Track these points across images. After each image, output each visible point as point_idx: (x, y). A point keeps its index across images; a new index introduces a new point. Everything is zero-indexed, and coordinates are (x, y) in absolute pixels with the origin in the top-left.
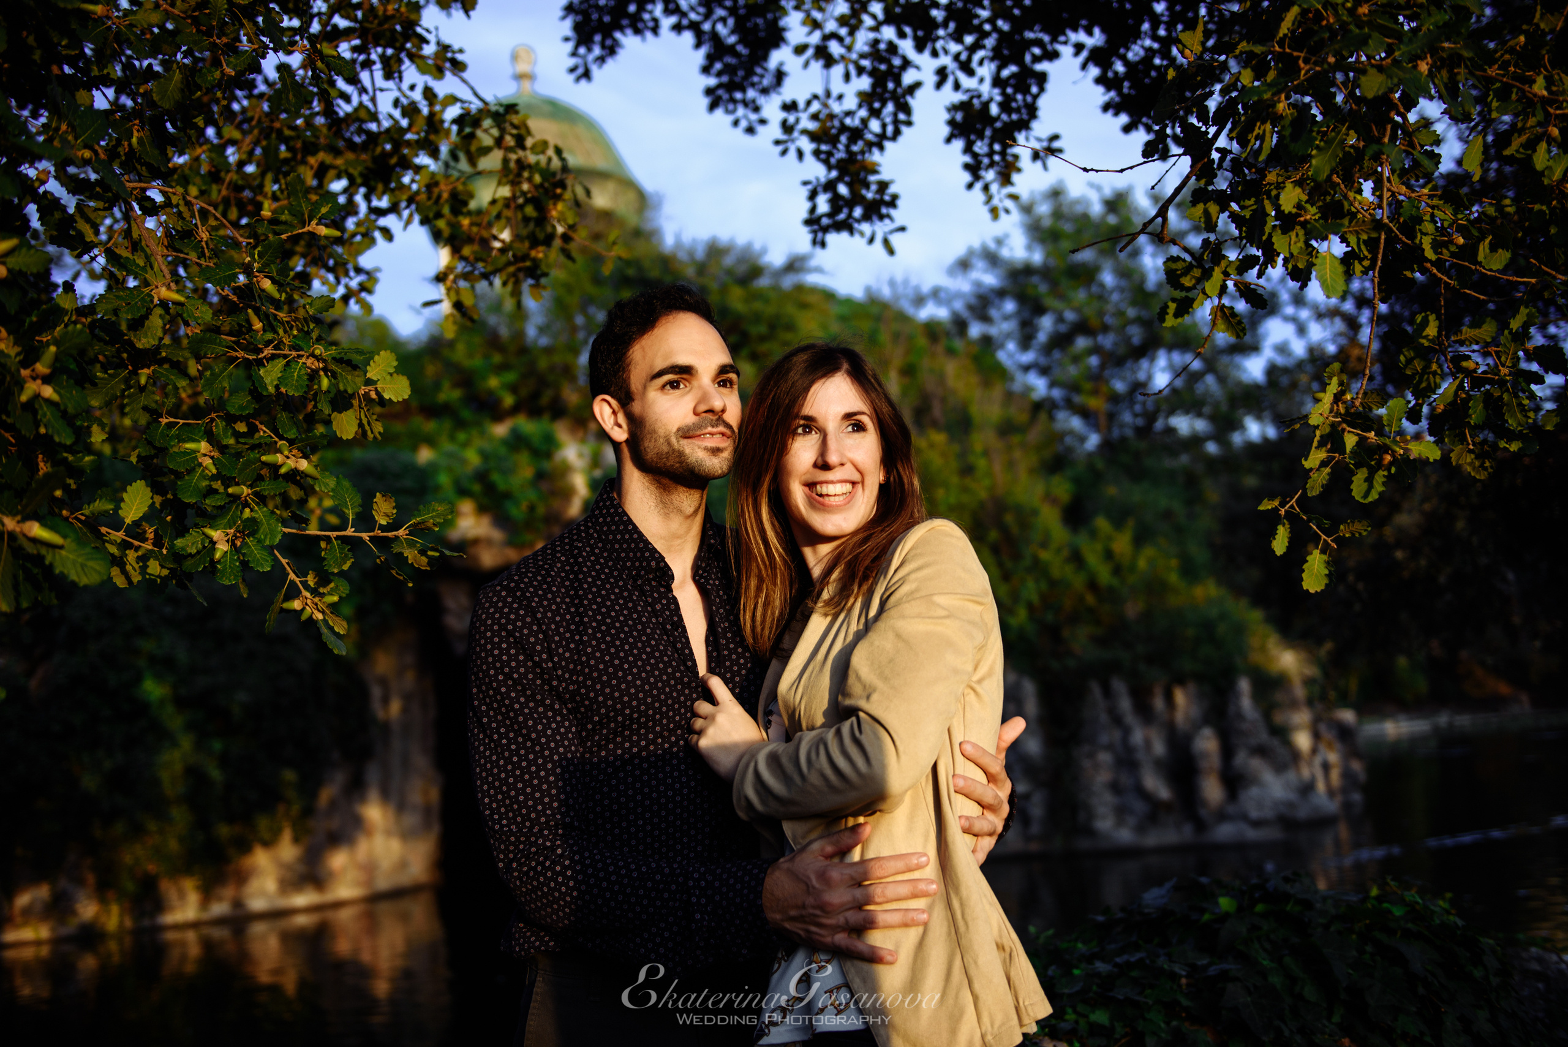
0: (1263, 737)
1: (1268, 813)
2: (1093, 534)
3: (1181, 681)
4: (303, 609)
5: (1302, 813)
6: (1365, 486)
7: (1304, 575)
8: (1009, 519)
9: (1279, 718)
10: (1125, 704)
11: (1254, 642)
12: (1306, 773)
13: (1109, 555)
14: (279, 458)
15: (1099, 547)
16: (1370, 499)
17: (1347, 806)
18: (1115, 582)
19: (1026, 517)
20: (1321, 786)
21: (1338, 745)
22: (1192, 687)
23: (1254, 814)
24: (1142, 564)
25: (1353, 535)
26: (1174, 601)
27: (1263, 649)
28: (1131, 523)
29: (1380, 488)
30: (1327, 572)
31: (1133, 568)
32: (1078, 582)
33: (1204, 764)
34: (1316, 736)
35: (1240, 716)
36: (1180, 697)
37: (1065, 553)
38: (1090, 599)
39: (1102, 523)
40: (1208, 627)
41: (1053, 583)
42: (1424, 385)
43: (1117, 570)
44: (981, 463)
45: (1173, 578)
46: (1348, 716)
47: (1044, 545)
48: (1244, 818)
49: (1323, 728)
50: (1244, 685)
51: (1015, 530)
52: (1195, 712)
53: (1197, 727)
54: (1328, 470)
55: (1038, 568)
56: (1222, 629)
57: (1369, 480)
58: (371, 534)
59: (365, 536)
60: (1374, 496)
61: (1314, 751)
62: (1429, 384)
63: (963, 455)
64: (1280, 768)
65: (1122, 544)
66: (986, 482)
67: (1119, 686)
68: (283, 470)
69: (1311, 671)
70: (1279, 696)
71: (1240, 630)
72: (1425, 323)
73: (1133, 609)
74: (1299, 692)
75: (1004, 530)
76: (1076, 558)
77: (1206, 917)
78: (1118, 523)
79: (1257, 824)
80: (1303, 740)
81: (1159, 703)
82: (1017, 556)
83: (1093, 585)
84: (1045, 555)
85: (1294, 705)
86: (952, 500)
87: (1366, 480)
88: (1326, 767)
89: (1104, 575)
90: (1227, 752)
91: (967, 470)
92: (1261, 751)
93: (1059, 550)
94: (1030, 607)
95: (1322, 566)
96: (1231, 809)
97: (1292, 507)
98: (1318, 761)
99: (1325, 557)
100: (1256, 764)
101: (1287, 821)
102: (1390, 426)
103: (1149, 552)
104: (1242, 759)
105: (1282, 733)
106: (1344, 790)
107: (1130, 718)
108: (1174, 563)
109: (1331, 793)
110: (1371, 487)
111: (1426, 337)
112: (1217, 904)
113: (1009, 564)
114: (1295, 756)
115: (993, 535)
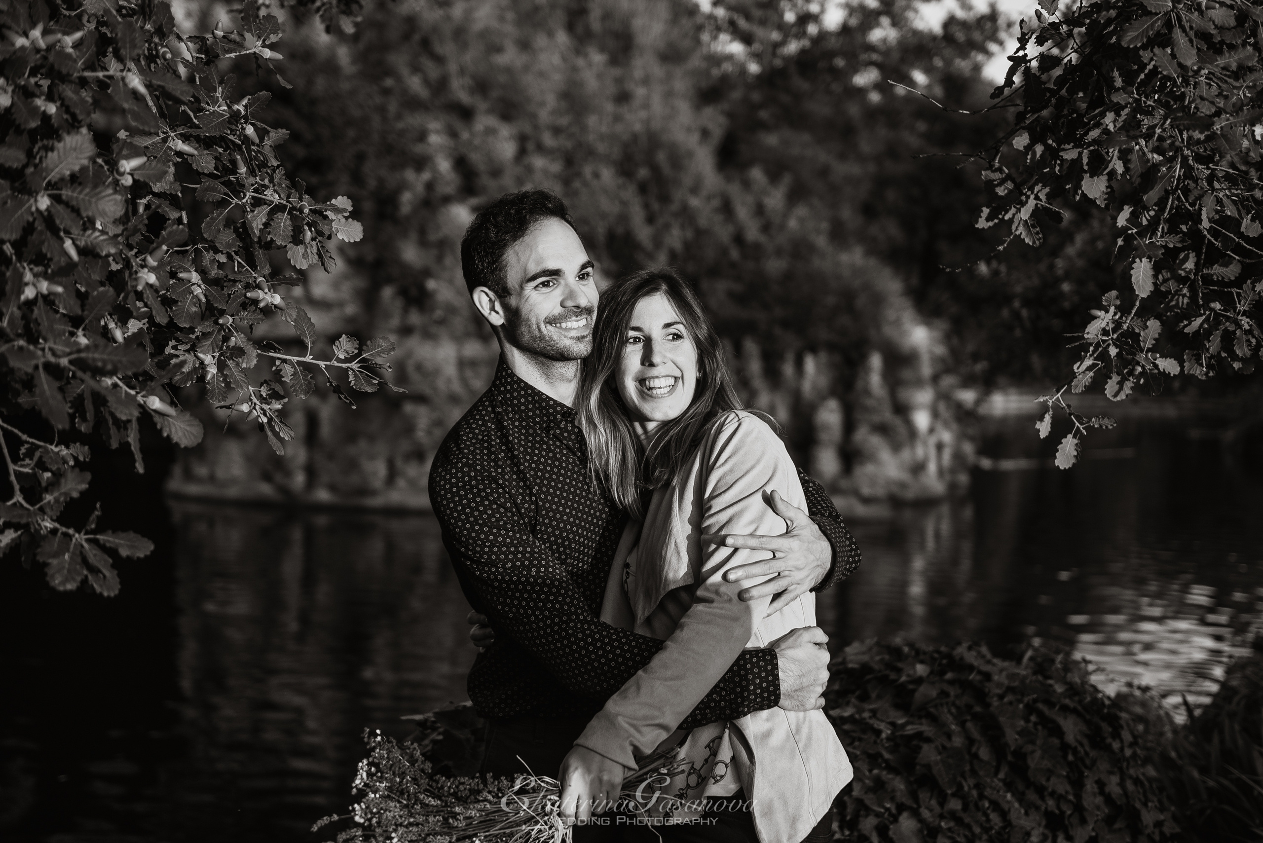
0: (887, 415)
1: (880, 492)
2: (747, 184)
3: (813, 349)
4: (251, 411)
5: (910, 494)
6: (1117, 387)
7: (1057, 454)
8: (661, 157)
9: (904, 394)
10: (755, 366)
11: (891, 314)
12: (920, 452)
13: (760, 210)
14: (260, 294)
15: (750, 199)
16: (1118, 398)
17: (953, 487)
18: (762, 239)
19: (678, 159)
20: (932, 467)
21: (955, 426)
22: (823, 356)
23: (866, 491)
24: (792, 224)
25: (1101, 426)
26: (817, 263)
27: (898, 323)
28: (787, 179)
29: (1129, 392)
30: (1076, 453)
31: (782, 227)
32: (724, 233)
33: (824, 436)
34: (935, 414)
35: (867, 392)
36: (810, 364)
37: (716, 203)
38: (735, 254)
39: (757, 174)
40: (848, 297)
41: (700, 233)
42: (1173, 303)
43: (766, 228)
44: (640, 92)
45: (821, 241)
46: (968, 396)
47: (695, 190)
48: (856, 493)
49: (942, 407)
50: (876, 361)
51: (667, 170)
52: (823, 382)
53: (823, 398)
54: (1091, 374)
55: (686, 215)
56: (861, 302)
57: (1121, 384)
58: (328, 363)
59: (322, 364)
60: (1122, 396)
61: (931, 430)
62: (1178, 303)
63: (619, 81)
64: (896, 447)
65: (775, 200)
66: (643, 114)
67: (751, 347)
68: (262, 305)
69: (940, 350)
70: (906, 374)
71: (878, 300)
72: (1186, 259)
73: (774, 266)
74: (926, 370)
75: (655, 169)
76: (727, 209)
77: (903, 679)
78: (774, 176)
79: (867, 501)
80: (922, 420)
81: (788, 369)
82: (665, 199)
83: (739, 239)
84: (694, 202)
85: (919, 383)
86: (604, 129)
87: (1118, 383)
88: (940, 447)
89: (753, 233)
90: (849, 426)
91: (623, 98)
92: (883, 429)
93: (709, 198)
94: (673, 256)
95: (1073, 448)
96: (844, 484)
97: (1058, 399)
98: (932, 441)
99: (1076, 441)
100: (876, 442)
101: (896, 501)
102: (1145, 342)
103: (801, 211)
104: (863, 435)
105: (902, 410)
106: (953, 471)
107: (758, 383)
108: (825, 226)
109: (941, 472)
110: (1121, 389)
111: (1184, 270)
112: (914, 668)
113: (656, 206)
114: (913, 433)
115: (643, 173)
